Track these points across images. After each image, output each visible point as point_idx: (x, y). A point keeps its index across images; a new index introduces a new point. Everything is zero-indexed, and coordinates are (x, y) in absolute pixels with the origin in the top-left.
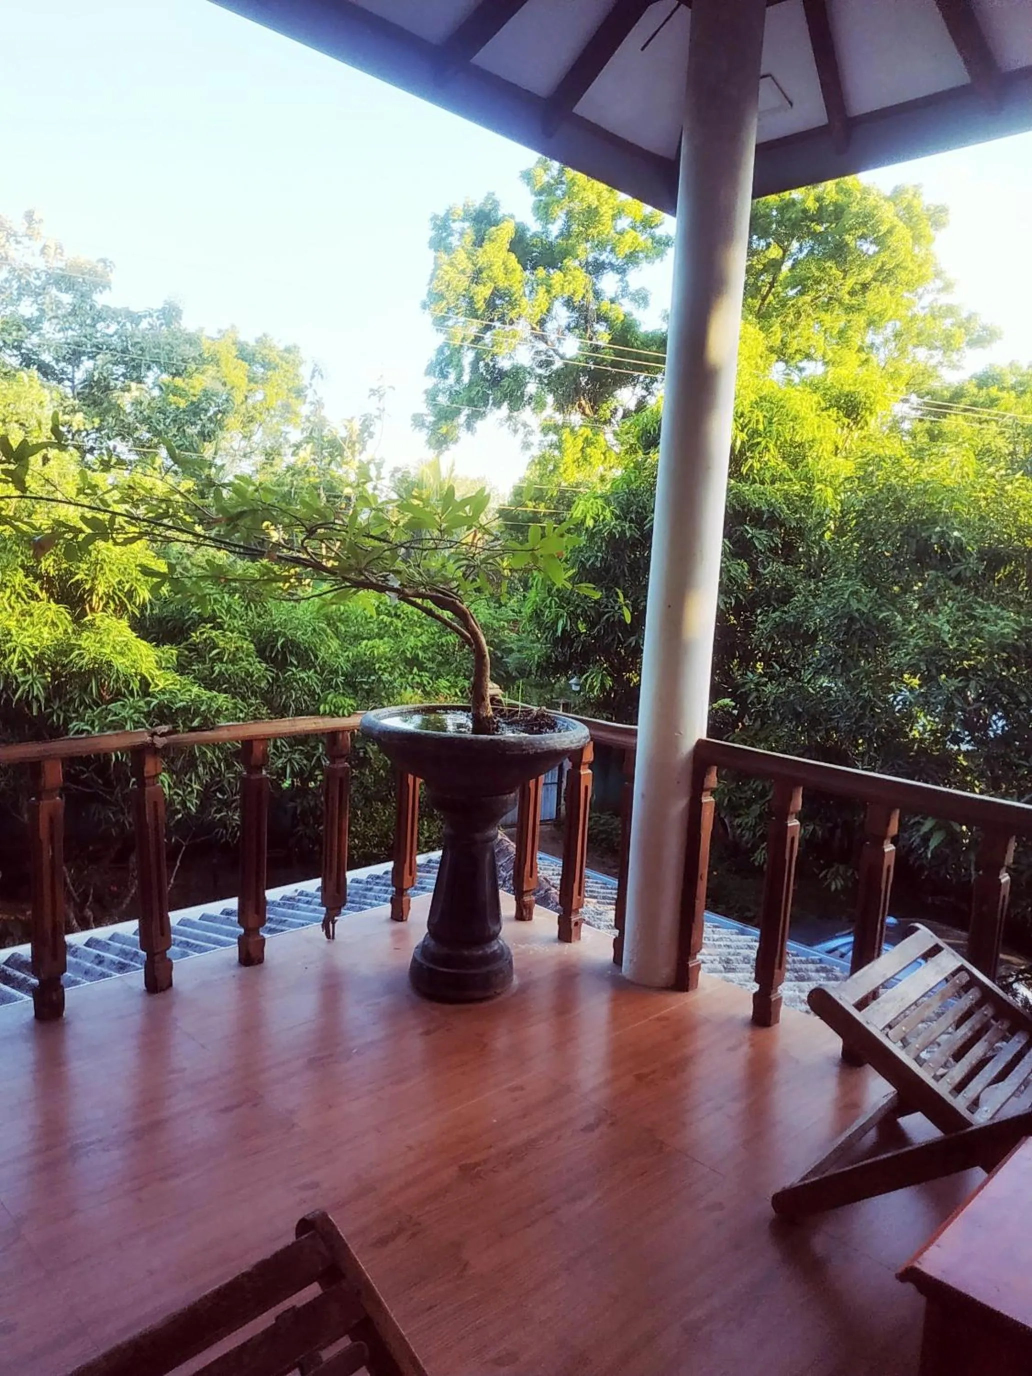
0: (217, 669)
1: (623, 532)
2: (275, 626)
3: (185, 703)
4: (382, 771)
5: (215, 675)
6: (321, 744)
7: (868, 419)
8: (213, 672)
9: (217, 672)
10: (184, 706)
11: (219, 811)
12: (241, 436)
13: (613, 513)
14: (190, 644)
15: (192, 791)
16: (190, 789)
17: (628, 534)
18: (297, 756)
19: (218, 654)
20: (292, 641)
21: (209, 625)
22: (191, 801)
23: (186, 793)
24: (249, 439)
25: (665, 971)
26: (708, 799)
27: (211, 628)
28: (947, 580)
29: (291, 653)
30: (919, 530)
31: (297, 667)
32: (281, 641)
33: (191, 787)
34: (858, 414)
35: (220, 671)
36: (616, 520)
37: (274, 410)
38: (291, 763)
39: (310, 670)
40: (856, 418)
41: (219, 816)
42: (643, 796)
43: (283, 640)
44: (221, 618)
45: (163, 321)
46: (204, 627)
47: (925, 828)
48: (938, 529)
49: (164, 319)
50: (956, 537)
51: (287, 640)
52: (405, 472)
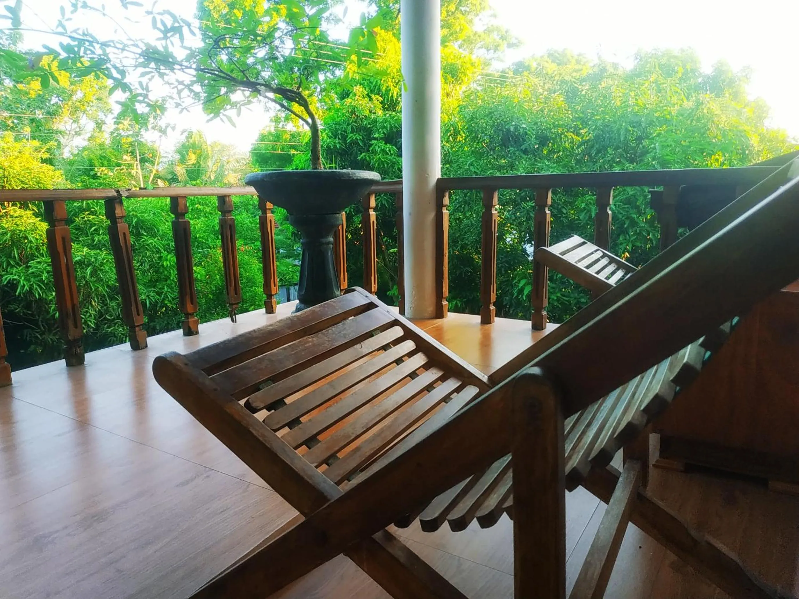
0: (96, 239)
1: (335, 146)
2: (130, 212)
3: (80, 258)
4: (210, 295)
5: (95, 243)
6: (165, 286)
7: (463, 78)
8: (94, 241)
9: (96, 240)
10: (80, 260)
11: (109, 327)
12: (72, 121)
13: (327, 135)
14: (76, 225)
15: (90, 316)
16: (89, 314)
17: (338, 147)
18: (151, 294)
19: (95, 230)
20: (143, 222)
21: (87, 213)
22: (91, 322)
23: (87, 316)
24: (78, 123)
25: (430, 309)
26: (445, 211)
27: (89, 214)
28: (520, 153)
29: (142, 228)
30: (504, 125)
31: (146, 236)
32: (135, 220)
33: (89, 313)
34: (458, 76)
35: (98, 240)
36: (330, 138)
37: (92, 102)
38: (149, 298)
39: (155, 238)
40: (456, 79)
41: (110, 330)
42: (410, 214)
43: (136, 219)
44: (93, 208)
45: (10, 41)
46: (84, 214)
47: (521, 285)
48: (513, 123)
49: (11, 40)
50: (523, 128)
51: (139, 220)
52: (190, 132)
